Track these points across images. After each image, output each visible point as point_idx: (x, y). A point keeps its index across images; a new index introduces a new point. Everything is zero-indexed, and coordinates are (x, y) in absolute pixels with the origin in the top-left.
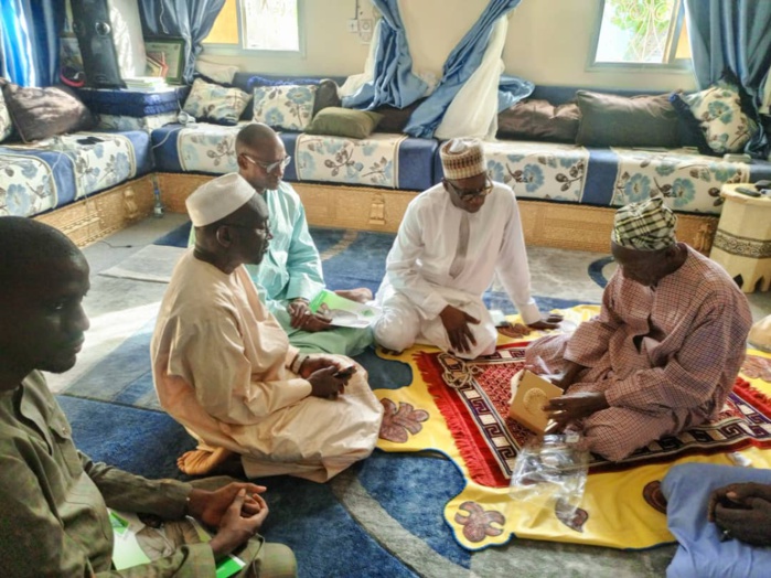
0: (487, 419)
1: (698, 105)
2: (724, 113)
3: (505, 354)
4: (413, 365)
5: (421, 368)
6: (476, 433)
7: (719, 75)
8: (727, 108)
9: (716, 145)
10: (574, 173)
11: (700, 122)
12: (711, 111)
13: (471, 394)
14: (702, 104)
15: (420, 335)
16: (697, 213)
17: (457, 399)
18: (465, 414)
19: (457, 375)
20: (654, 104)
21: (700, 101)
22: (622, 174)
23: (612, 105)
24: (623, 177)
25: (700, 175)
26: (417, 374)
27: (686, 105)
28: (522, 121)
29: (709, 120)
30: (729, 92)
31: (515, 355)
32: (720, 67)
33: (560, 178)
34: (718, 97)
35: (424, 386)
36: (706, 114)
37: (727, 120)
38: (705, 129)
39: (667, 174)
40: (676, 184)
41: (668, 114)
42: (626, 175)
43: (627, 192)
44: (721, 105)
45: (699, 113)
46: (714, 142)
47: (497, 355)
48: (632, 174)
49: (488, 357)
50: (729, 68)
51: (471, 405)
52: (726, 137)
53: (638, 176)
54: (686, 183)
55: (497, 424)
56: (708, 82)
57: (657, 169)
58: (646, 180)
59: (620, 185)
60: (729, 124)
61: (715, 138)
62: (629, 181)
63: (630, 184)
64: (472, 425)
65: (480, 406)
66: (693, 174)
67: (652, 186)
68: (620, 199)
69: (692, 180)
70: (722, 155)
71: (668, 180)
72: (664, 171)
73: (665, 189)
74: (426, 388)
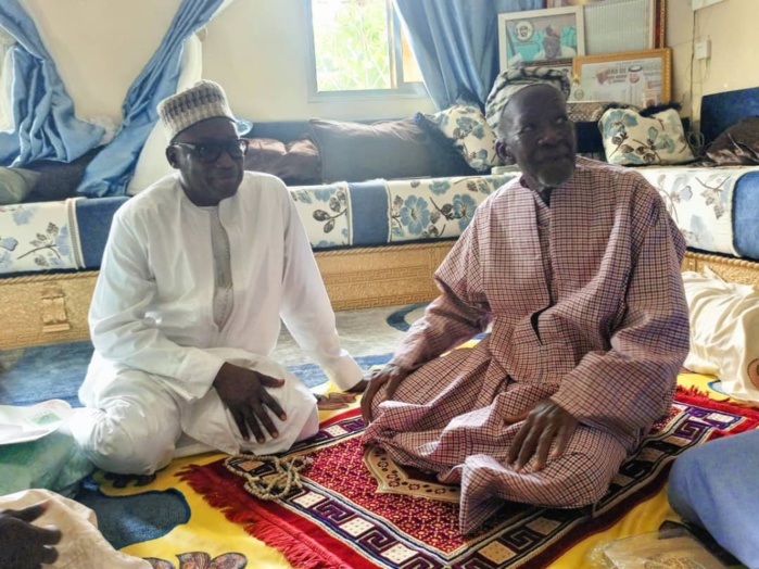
0: (356, 527)
1: (446, 123)
2: (475, 128)
3: (335, 430)
4: (184, 488)
5: (201, 489)
6: (348, 555)
7: (455, 95)
8: (476, 123)
9: (477, 163)
10: (336, 207)
11: (453, 141)
12: (462, 127)
13: (307, 500)
14: (449, 121)
15: (182, 439)
17: (287, 515)
18: (314, 531)
19: (271, 480)
20: (399, 128)
21: (447, 118)
22: (393, 199)
23: (354, 130)
24: (395, 203)
25: (478, 187)
26: (195, 500)
27: (434, 124)
29: (462, 137)
30: (472, 108)
31: (351, 428)
32: (454, 86)
33: (320, 216)
34: (463, 113)
35: (218, 515)
36: (457, 132)
37: (480, 135)
38: (461, 147)
39: (444, 192)
40: (456, 203)
41: (417, 137)
42: (398, 199)
43: (405, 222)
44: (469, 120)
45: (449, 131)
46: (474, 161)
47: (322, 436)
48: (405, 198)
49: (311, 441)
50: (463, 85)
51: (316, 515)
52: (484, 153)
53: (412, 198)
54: (466, 199)
55: (376, 527)
56: (446, 103)
57: (430, 186)
58: (422, 203)
59: (394, 213)
60: (484, 139)
61: (474, 155)
62: (403, 206)
63: (405, 209)
64: (334, 546)
65: (332, 512)
66: (472, 187)
67: (431, 208)
68: (398, 232)
69: (473, 195)
70: (488, 172)
71: (447, 199)
72: (439, 189)
73: (446, 210)
74: (222, 516)
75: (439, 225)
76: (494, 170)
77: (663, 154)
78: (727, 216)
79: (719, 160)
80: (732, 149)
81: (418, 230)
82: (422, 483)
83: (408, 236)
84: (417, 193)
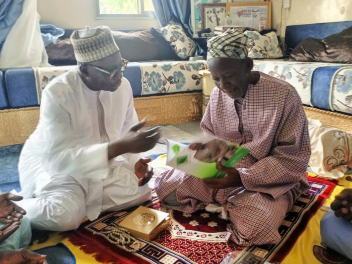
0: (168, 260)
1: (166, 33)
2: (180, 36)
7: (169, 18)
8: (181, 34)
9: (181, 54)
11: (170, 43)
12: (174, 36)
14: (168, 32)
16: (188, 92)
20: (143, 35)
21: (167, 31)
22: (144, 73)
23: (121, 36)
24: (145, 75)
25: (185, 68)
27: (160, 34)
28: (64, 51)
29: (174, 41)
30: (178, 26)
32: (169, 15)
34: (174, 28)
36: (172, 38)
37: (182, 40)
38: (174, 46)
39: (169, 70)
40: (175, 75)
41: (152, 40)
42: (147, 74)
43: (150, 85)
44: (177, 32)
45: (168, 37)
46: (180, 53)
48: (150, 73)
50: (173, 14)
52: (185, 49)
53: (153, 73)
54: (180, 74)
55: (179, 260)
56: (165, 23)
57: (162, 67)
58: (158, 75)
59: (145, 80)
60: (185, 42)
61: (180, 51)
62: (149, 77)
63: (150, 79)
66: (182, 68)
67: (163, 78)
68: (146, 90)
69: (183, 71)
70: (187, 59)
71: (170, 73)
72: (167, 68)
73: (170, 79)
74: (94, 259)
75: (166, 87)
76: (191, 58)
77: (270, 54)
78: (309, 88)
79: (297, 58)
80: (303, 53)
81: (156, 89)
82: (193, 232)
83: (151, 92)
84: (156, 70)
